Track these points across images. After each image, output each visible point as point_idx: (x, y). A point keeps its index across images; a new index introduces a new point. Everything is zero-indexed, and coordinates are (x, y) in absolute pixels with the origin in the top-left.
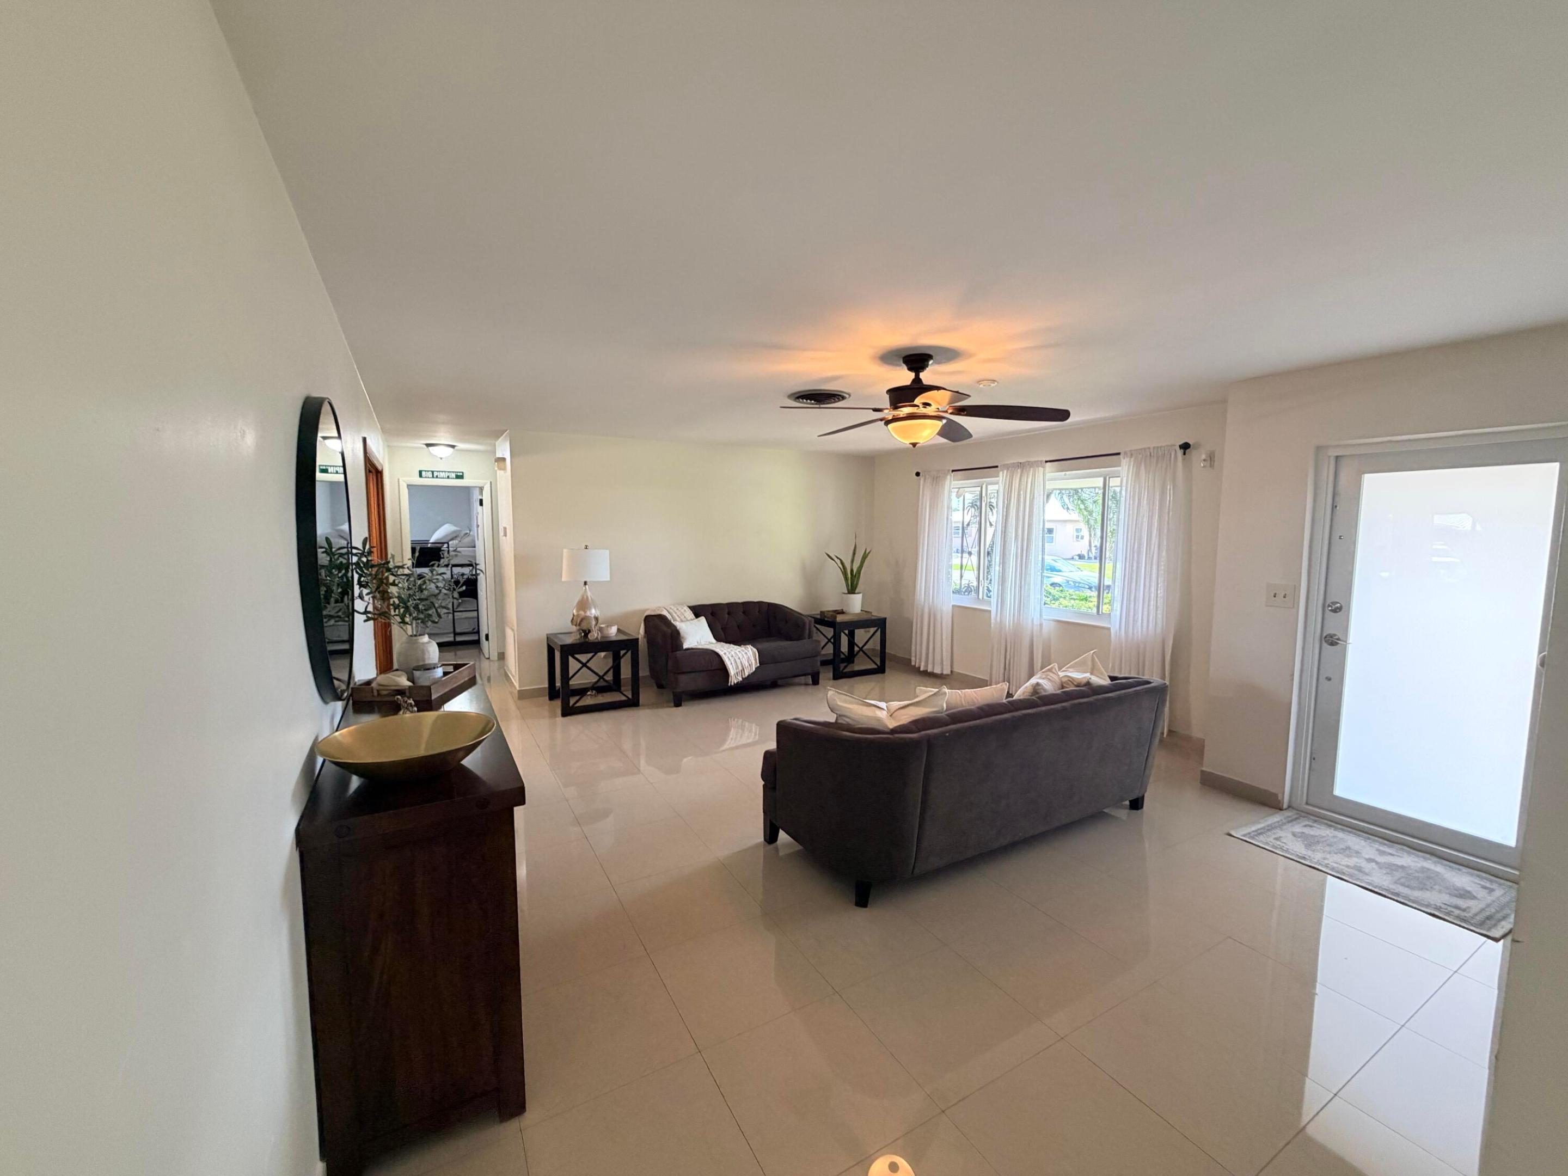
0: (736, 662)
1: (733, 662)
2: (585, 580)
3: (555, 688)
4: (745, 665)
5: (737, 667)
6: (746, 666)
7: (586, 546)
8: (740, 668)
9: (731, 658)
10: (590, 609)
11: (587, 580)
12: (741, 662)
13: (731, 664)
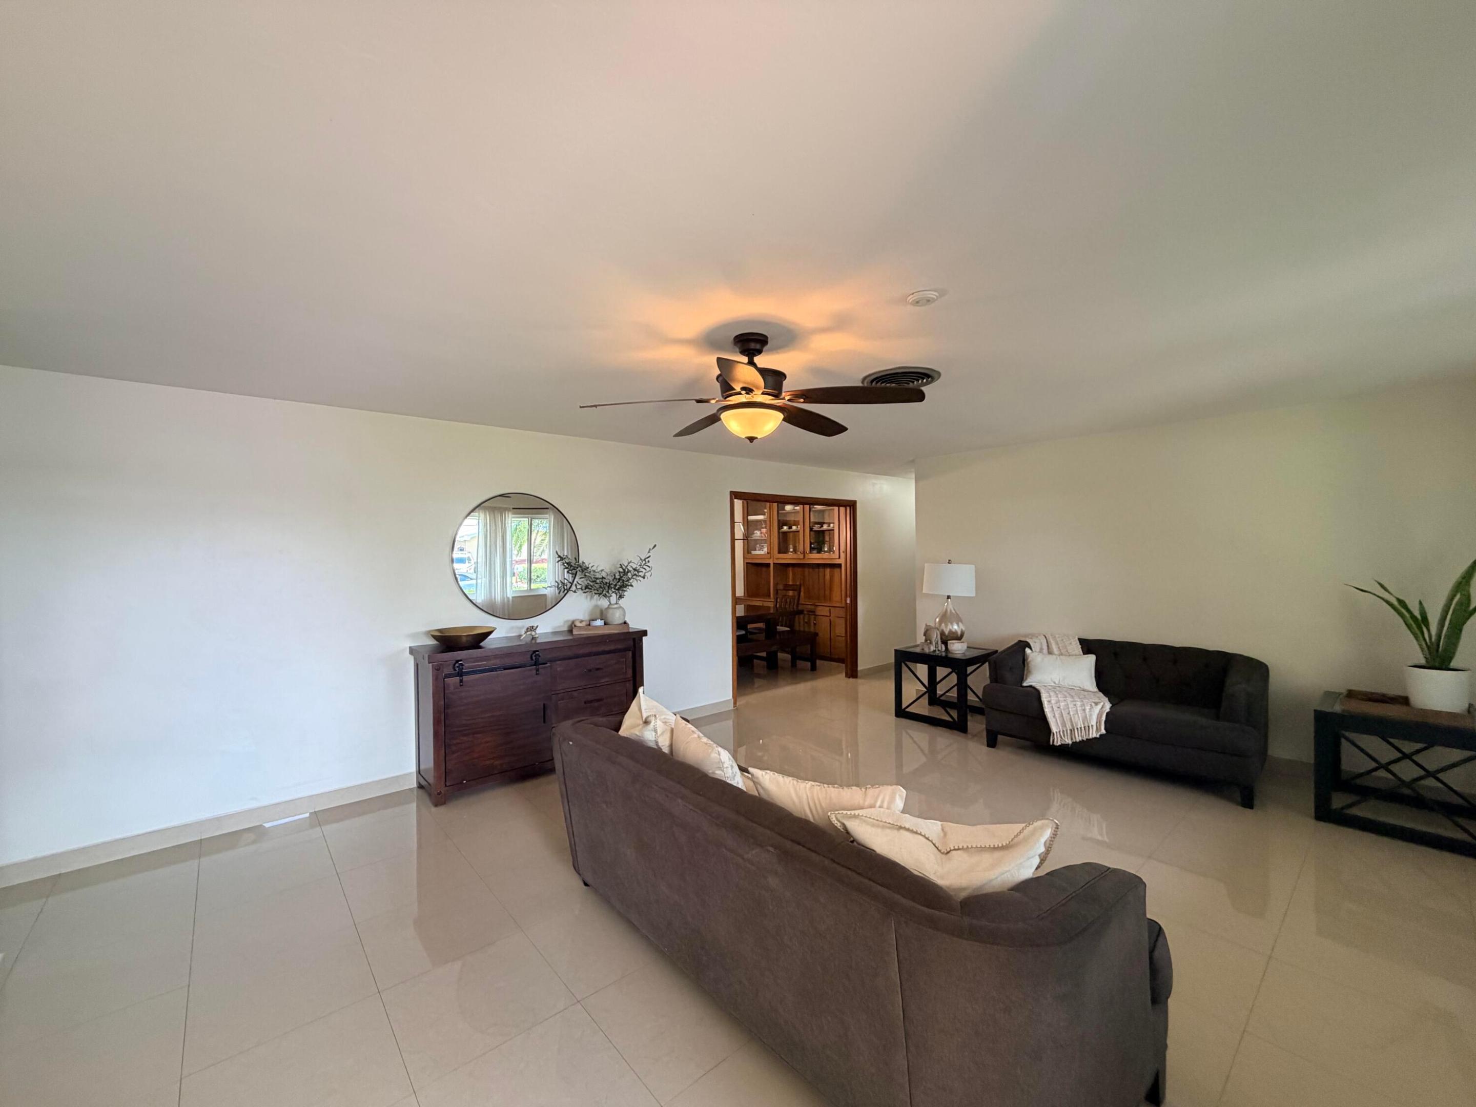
0: (1062, 716)
1: (1057, 716)
2: (949, 594)
3: (936, 696)
4: (1077, 725)
5: (1064, 724)
6: (1079, 727)
7: (949, 560)
8: (1069, 726)
9: (1055, 708)
10: (952, 624)
11: (951, 594)
12: (1071, 719)
13: (1054, 716)
